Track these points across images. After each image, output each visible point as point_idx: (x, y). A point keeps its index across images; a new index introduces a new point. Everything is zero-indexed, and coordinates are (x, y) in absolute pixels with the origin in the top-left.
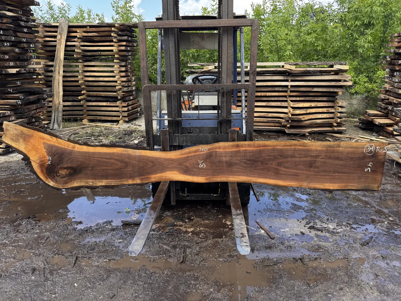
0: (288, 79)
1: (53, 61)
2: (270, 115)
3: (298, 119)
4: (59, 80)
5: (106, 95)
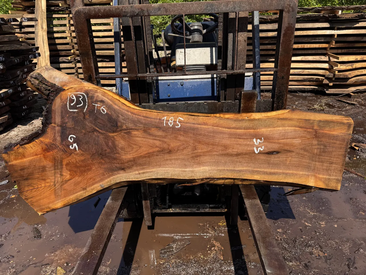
0: (334, 26)
1: (33, 12)
2: (306, 72)
3: (344, 75)
4: (43, 36)
5: (101, 54)
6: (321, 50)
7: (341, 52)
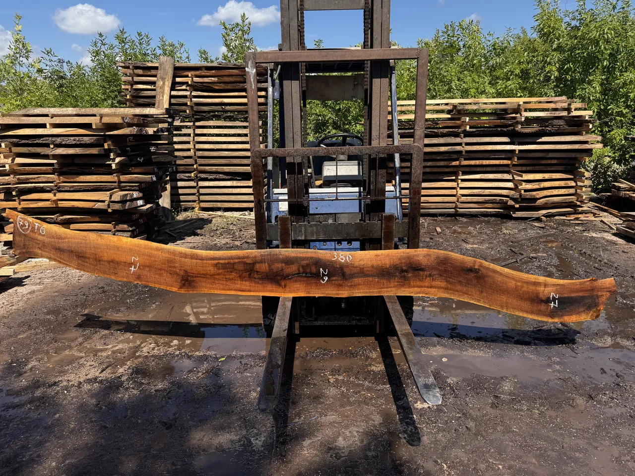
6: (503, 167)
7: (525, 170)
